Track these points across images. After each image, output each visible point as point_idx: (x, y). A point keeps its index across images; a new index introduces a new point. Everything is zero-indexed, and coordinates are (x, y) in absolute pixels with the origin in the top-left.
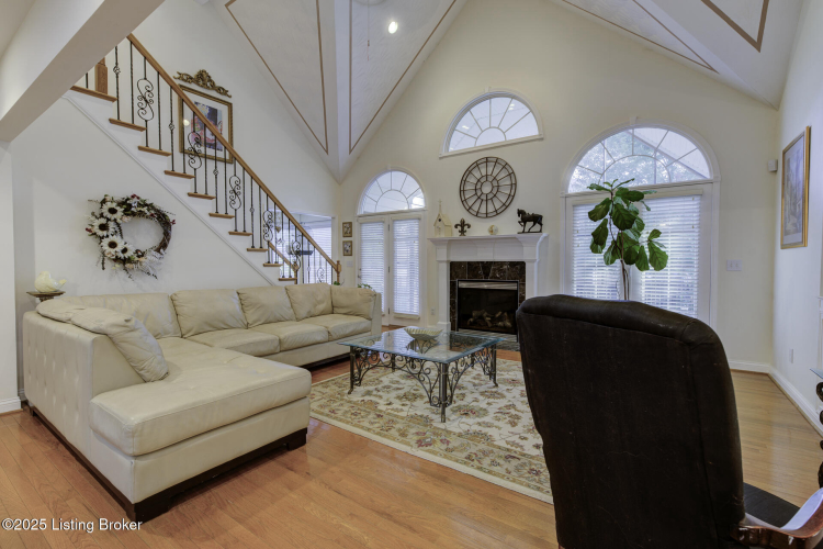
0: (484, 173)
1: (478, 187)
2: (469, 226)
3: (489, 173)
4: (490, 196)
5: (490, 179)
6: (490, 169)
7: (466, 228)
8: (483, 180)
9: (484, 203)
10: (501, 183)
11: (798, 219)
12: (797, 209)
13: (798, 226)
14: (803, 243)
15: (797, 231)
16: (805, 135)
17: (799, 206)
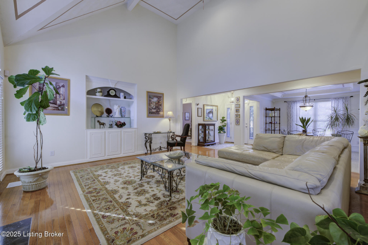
11: (60, 106)
12: (58, 102)
13: (60, 108)
14: (68, 114)
15: (59, 110)
16: (68, 81)
17: (61, 102)
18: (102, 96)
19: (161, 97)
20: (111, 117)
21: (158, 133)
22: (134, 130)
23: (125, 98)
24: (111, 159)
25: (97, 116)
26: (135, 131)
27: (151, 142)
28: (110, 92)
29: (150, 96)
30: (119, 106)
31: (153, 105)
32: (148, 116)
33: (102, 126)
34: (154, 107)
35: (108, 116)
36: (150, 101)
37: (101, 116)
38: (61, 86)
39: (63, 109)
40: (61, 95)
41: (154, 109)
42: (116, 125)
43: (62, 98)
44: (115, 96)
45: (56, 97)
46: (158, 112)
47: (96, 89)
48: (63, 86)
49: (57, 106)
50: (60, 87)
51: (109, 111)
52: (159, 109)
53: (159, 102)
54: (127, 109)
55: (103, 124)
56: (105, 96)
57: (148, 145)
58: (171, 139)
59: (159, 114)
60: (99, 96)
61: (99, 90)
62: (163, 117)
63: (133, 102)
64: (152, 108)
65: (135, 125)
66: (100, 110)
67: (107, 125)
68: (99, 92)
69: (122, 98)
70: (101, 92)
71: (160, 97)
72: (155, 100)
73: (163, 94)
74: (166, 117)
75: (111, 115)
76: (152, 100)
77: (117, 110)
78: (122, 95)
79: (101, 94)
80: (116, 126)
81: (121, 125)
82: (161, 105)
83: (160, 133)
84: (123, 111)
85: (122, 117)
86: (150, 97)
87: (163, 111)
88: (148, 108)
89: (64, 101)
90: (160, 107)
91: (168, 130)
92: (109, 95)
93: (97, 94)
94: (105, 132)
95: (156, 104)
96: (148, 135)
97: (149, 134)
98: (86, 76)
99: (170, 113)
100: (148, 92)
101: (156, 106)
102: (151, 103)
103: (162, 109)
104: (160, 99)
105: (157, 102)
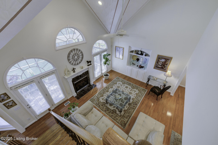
0: (74, 53)
1: (74, 57)
2: (75, 69)
3: (76, 53)
4: (77, 59)
5: (76, 54)
6: (76, 52)
7: (75, 70)
8: (74, 55)
9: (76, 61)
10: (79, 55)
14: (122, 59)
18: (135, 53)
20: (138, 62)
22: (144, 72)
23: (146, 55)
25: (133, 60)
28: (139, 52)
31: (160, 63)
32: (154, 68)
33: (134, 65)
34: (161, 65)
36: (158, 60)
41: (160, 65)
44: (141, 55)
51: (138, 60)
56: (137, 54)
59: (163, 69)
61: (134, 51)
63: (149, 59)
64: (159, 65)
66: (136, 58)
69: (144, 56)
71: (168, 59)
72: (163, 60)
73: (171, 58)
76: (160, 60)
78: (144, 54)
81: (141, 67)
82: (167, 64)
86: (159, 58)
88: (156, 64)
90: (166, 65)
93: (134, 53)
95: (163, 63)
98: (129, 46)
100: (158, 55)
101: (162, 64)
102: (159, 62)
103: (167, 67)
104: (167, 61)
105: (164, 62)
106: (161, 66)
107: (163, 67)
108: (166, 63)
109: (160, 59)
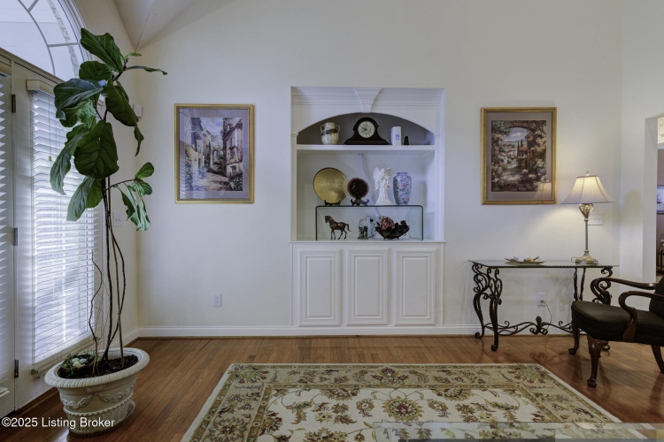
11: (232, 178)
12: (229, 170)
13: (232, 184)
14: (249, 200)
15: (231, 189)
16: (249, 110)
17: (234, 168)
18: (339, 143)
19: (544, 122)
20: (365, 204)
21: (528, 264)
22: (433, 248)
23: (406, 142)
24: (358, 337)
25: (327, 204)
26: (437, 252)
27: (495, 300)
28: (360, 129)
29: (496, 123)
30: (388, 172)
31: (509, 160)
32: (487, 201)
33: (338, 232)
34: (514, 165)
35: (355, 204)
36: (495, 142)
37: (338, 204)
38: (234, 125)
39: (239, 187)
40: (235, 150)
41: (513, 172)
42: (379, 229)
43: (237, 158)
44: (376, 140)
45: (225, 155)
46: (530, 181)
47: (321, 124)
48: (239, 126)
49: (226, 179)
50: (232, 130)
51: (359, 189)
52: (535, 171)
53: (532, 143)
54: (415, 179)
55: (342, 227)
56: (348, 143)
57: (485, 305)
58: (589, 296)
59: (534, 189)
60: (328, 144)
61: (329, 126)
62: (551, 200)
63: (433, 153)
64: (505, 170)
65: (438, 233)
66: (336, 186)
67: (354, 231)
68: (329, 132)
69: (396, 144)
70: (335, 131)
71: (538, 124)
72: (518, 136)
73: (552, 112)
74: (569, 202)
75: (364, 199)
76: (506, 140)
77: (382, 184)
78: (396, 131)
79: (334, 136)
80: (378, 235)
81: (393, 231)
82: (542, 155)
83: (537, 265)
84: (400, 185)
85: (398, 205)
86: (495, 129)
87: (552, 180)
88: (487, 168)
89: (241, 165)
90: (540, 163)
91: (580, 255)
92: (357, 139)
93: (326, 138)
94: (341, 252)
95: (520, 152)
96: (484, 270)
97: (490, 268)
98: (294, 89)
99: (589, 185)
100: (487, 112)
101: (520, 161)
102: (501, 151)
103: (548, 170)
104: (538, 132)
105: (525, 145)
106: (517, 177)
107: (531, 176)
108: (539, 149)
109: (501, 132)
